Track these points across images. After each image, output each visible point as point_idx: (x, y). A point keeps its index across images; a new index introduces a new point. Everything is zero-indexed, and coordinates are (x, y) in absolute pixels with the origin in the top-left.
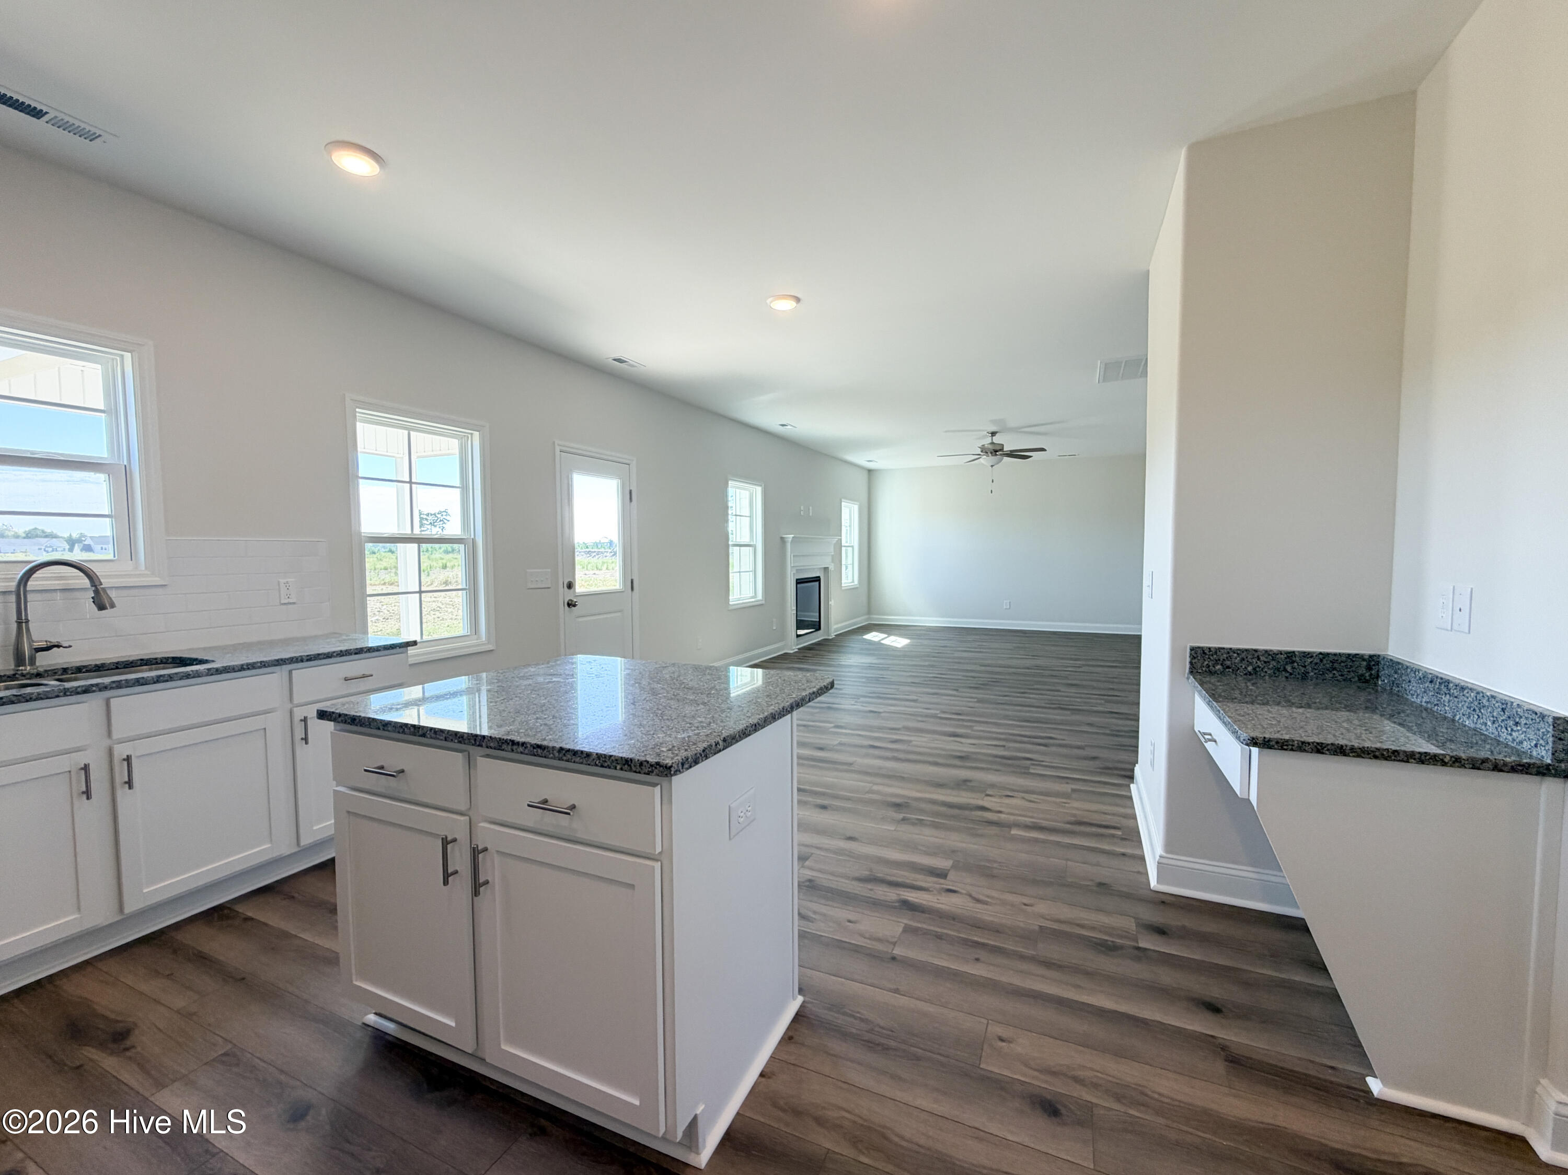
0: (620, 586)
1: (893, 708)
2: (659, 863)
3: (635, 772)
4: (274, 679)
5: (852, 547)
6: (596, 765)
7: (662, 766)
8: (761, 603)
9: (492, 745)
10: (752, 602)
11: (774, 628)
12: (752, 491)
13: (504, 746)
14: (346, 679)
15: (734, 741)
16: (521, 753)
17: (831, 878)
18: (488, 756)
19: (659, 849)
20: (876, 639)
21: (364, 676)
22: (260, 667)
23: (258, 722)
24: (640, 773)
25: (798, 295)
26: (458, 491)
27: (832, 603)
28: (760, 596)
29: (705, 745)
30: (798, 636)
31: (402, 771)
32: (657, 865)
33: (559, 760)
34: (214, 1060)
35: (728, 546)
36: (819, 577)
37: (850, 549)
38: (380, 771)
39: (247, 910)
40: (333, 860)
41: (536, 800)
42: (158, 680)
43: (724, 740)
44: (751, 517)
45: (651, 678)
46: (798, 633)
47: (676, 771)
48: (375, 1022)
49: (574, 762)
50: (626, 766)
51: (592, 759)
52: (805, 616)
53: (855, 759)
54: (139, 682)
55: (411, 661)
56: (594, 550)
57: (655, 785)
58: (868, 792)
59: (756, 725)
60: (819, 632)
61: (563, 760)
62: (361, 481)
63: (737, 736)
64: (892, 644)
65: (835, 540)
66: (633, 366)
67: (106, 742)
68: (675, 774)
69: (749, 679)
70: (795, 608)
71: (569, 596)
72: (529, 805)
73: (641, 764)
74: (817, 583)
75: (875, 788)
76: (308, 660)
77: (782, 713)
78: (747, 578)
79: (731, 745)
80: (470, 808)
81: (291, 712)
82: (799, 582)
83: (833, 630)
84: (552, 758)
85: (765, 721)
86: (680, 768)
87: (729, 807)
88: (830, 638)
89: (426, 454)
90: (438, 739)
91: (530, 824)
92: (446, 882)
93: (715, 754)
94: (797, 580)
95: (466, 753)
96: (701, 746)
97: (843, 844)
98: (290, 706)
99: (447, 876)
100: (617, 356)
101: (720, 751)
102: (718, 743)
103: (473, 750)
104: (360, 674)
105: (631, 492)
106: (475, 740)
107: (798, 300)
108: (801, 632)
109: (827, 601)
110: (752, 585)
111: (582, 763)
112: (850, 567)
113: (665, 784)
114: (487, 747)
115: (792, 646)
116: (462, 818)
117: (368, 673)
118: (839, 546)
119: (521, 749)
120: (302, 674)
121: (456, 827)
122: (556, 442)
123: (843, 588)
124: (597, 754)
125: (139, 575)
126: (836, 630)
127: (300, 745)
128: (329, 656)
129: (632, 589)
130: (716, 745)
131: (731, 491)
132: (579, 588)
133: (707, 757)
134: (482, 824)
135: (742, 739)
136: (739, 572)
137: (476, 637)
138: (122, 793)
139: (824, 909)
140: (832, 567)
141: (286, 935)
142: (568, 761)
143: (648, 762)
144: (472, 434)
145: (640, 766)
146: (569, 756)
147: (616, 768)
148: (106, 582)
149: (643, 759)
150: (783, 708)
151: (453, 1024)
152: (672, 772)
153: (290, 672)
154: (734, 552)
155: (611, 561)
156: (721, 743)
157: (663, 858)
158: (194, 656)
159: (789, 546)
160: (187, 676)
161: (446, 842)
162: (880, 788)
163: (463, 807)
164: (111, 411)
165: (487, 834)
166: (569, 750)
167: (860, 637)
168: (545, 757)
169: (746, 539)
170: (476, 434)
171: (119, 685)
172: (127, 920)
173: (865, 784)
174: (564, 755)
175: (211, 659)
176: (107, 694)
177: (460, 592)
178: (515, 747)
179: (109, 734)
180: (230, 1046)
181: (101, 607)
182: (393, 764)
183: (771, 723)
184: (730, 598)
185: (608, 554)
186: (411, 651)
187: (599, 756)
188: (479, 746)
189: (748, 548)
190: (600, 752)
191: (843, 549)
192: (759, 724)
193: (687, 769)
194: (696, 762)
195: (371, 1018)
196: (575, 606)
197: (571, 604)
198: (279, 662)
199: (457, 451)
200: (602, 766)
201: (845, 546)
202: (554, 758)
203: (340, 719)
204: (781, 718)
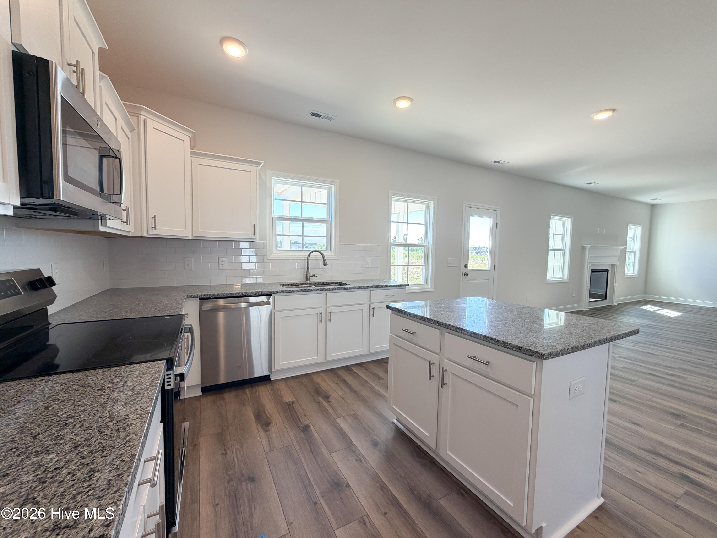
0: (488, 268)
1: (668, 354)
2: (533, 399)
3: (523, 353)
4: (365, 293)
5: (635, 252)
6: (502, 346)
7: (539, 354)
8: (566, 281)
9: (453, 329)
10: (561, 280)
11: (574, 296)
12: (564, 221)
13: (458, 330)
14: (386, 296)
15: (577, 350)
16: (466, 334)
17: (622, 442)
18: (449, 333)
19: (533, 393)
20: (651, 310)
21: (392, 296)
22: (363, 288)
23: (360, 307)
24: (526, 354)
25: (614, 108)
26: (423, 226)
27: (616, 285)
28: (566, 277)
29: (561, 348)
30: (590, 302)
31: (415, 333)
32: (532, 400)
33: (483, 340)
34: (350, 415)
35: (548, 250)
36: (608, 269)
37: (632, 254)
38: (407, 331)
39: (355, 370)
40: (388, 358)
41: (472, 355)
42: (338, 289)
43: (572, 348)
44: (563, 235)
45: (518, 312)
46: (590, 300)
47: (547, 357)
48: (396, 423)
49: (491, 343)
50: (518, 350)
51: (500, 343)
52: (595, 291)
53: (636, 379)
54: (334, 289)
55: (407, 292)
56: (479, 251)
57: (534, 362)
58: (648, 400)
59: (589, 344)
60: (605, 301)
61: (485, 341)
62: (392, 223)
63: (579, 348)
64: (665, 314)
65: (623, 247)
66: (503, 164)
67: (325, 307)
68: (546, 359)
69: (555, 321)
70: (589, 286)
71: (465, 271)
72: (468, 357)
73: (527, 350)
74: (606, 273)
75: (655, 399)
76: (376, 288)
77: (605, 341)
78: (558, 268)
79: (575, 352)
80: (440, 353)
81: (370, 305)
82: (593, 271)
83: (615, 301)
84: (480, 339)
85: (595, 343)
86: (549, 356)
87: (570, 383)
88: (613, 305)
89: (413, 211)
90: (430, 323)
91: (467, 364)
92: (430, 379)
93: (567, 354)
94: (591, 270)
95: (440, 330)
96: (559, 349)
97: (629, 425)
98: (370, 303)
99: (430, 377)
100: (495, 160)
101: (569, 353)
102: (569, 349)
103: (444, 330)
104: (390, 294)
105: (497, 224)
106: (445, 326)
107: (614, 110)
108: (591, 300)
109: (613, 283)
110: (561, 271)
111: (495, 344)
112: (632, 265)
113: (538, 363)
114: (451, 329)
115: (586, 307)
116: (437, 356)
117: (393, 295)
118: (624, 253)
119: (466, 333)
120: (374, 292)
121: (435, 359)
122: (464, 203)
123: (625, 277)
124: (503, 341)
125: (332, 256)
126: (617, 301)
127: (372, 317)
128: (381, 287)
129: (494, 269)
130: (568, 350)
131: (552, 222)
132: (470, 268)
133: (562, 355)
134: (445, 360)
135: (582, 350)
136: (554, 264)
137: (426, 285)
138: (328, 322)
139: (617, 458)
140: (618, 264)
141: (366, 382)
142: (488, 342)
143: (531, 350)
144: (430, 202)
145: (526, 351)
146: (488, 340)
147: (513, 350)
148: (326, 257)
149: (528, 348)
150: (606, 339)
151: (428, 435)
152: (545, 358)
153: (370, 291)
154: (551, 253)
155: (475, 256)
156: (570, 349)
157: (536, 397)
158: (345, 282)
159: (587, 251)
160: (345, 289)
161: (431, 364)
162: (659, 400)
163: (438, 352)
164: (328, 204)
165: (447, 364)
166: (488, 337)
167: (638, 307)
168: (477, 338)
169: (559, 247)
170: (432, 202)
171: (329, 289)
172: (327, 363)
173: (646, 395)
174: (486, 339)
175: (349, 284)
176: (327, 292)
177: (421, 267)
178: (463, 332)
179: (326, 304)
180: (354, 413)
181: (325, 265)
182: (411, 330)
183: (598, 345)
184: (547, 277)
185: (474, 253)
186: (407, 288)
187: (504, 343)
188: (447, 328)
189: (560, 251)
190: (505, 341)
191: (627, 253)
192: (591, 344)
193: (552, 358)
194: (557, 356)
195: (395, 421)
196: (467, 275)
197: (466, 275)
198: (368, 287)
199: (424, 209)
200: (505, 347)
201: (628, 252)
202: (481, 339)
203: (394, 310)
204: (604, 343)
